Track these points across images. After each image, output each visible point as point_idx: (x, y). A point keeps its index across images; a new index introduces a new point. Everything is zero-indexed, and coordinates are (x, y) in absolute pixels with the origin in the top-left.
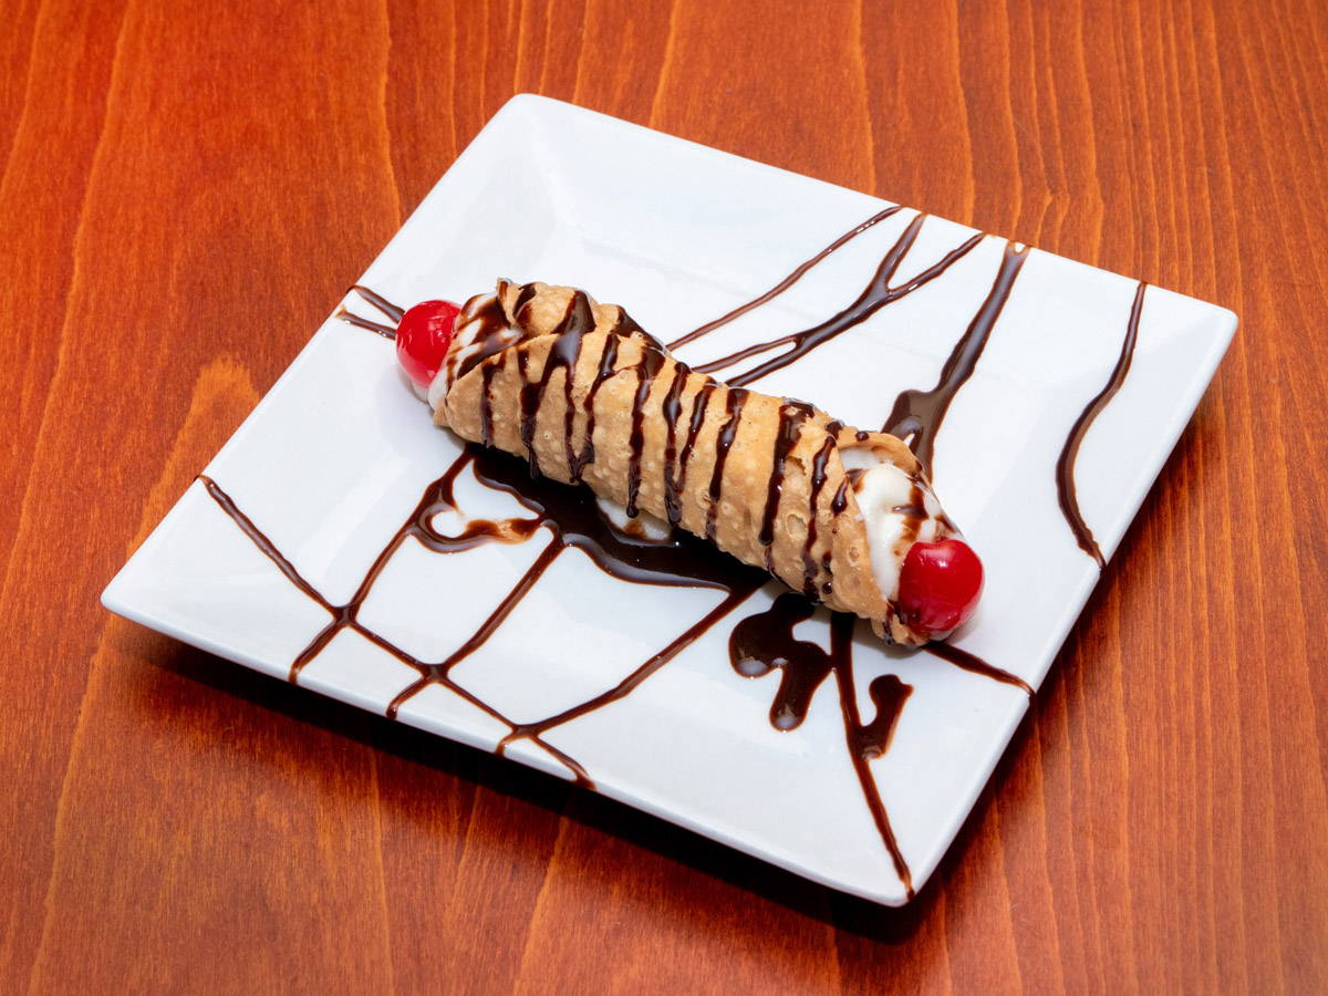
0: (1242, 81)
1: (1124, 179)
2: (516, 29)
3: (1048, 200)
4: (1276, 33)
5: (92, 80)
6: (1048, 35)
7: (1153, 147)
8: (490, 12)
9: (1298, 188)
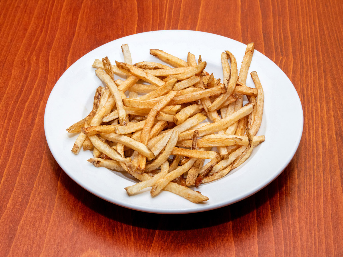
0: (324, 34)
1: (298, 54)
2: (165, 16)
3: (281, 58)
4: (332, 24)
5: (73, 24)
6: (281, 23)
7: (304, 47)
8: (160, 12)
9: (336, 57)
